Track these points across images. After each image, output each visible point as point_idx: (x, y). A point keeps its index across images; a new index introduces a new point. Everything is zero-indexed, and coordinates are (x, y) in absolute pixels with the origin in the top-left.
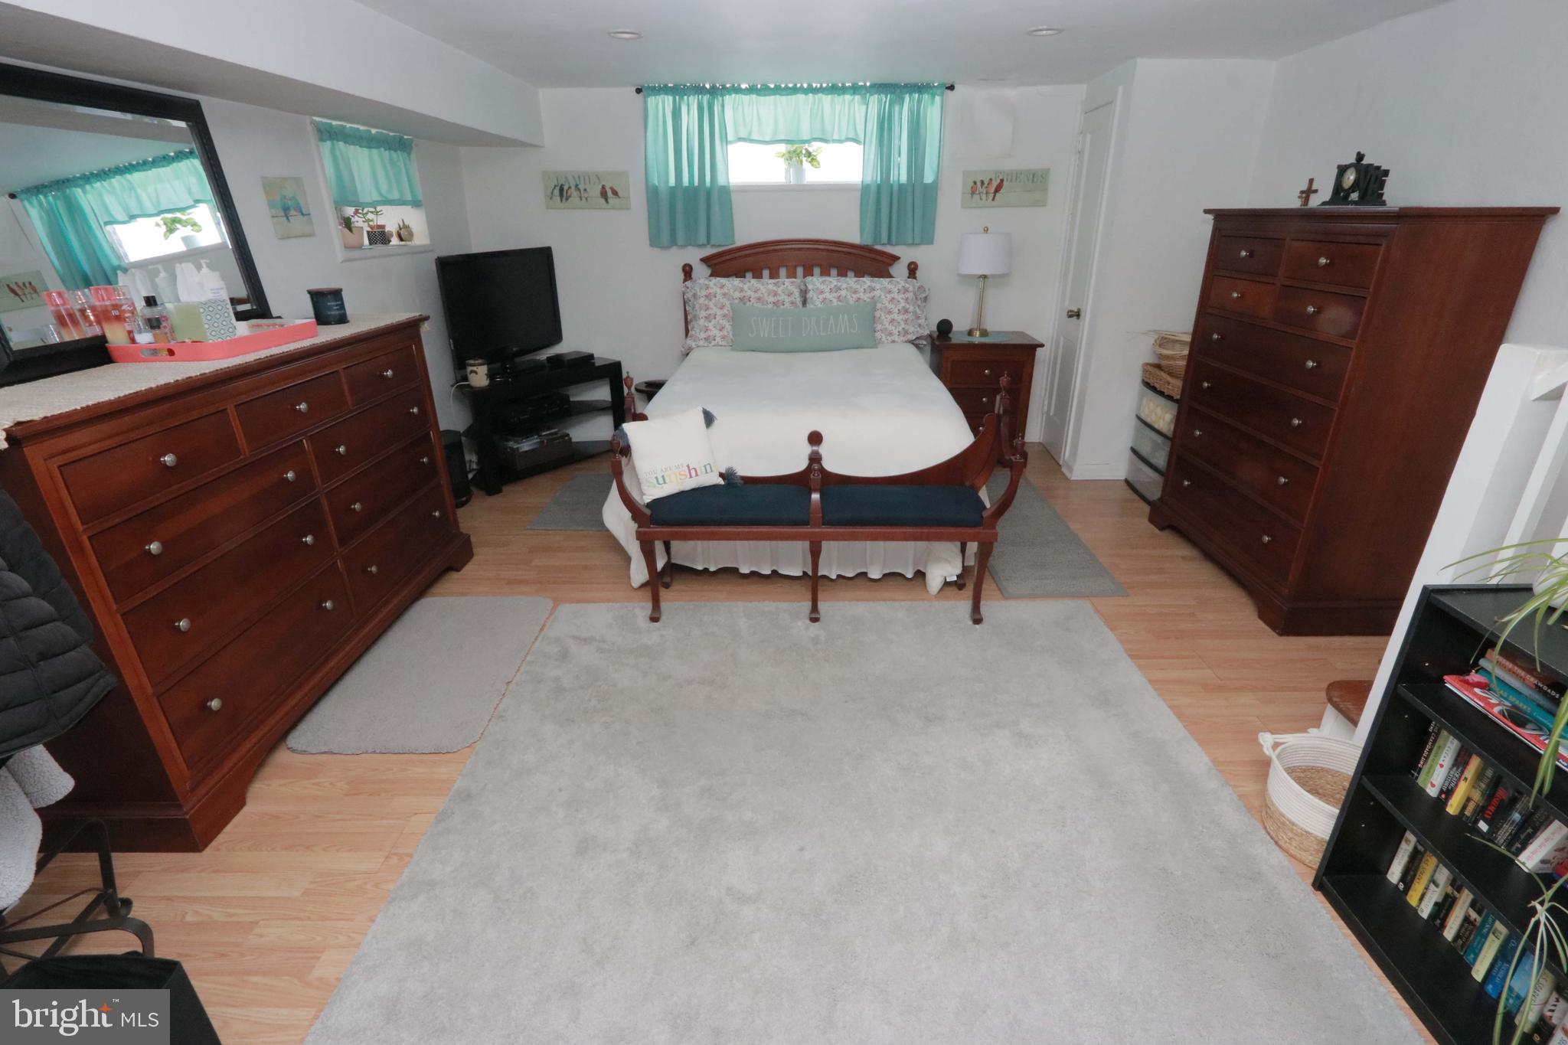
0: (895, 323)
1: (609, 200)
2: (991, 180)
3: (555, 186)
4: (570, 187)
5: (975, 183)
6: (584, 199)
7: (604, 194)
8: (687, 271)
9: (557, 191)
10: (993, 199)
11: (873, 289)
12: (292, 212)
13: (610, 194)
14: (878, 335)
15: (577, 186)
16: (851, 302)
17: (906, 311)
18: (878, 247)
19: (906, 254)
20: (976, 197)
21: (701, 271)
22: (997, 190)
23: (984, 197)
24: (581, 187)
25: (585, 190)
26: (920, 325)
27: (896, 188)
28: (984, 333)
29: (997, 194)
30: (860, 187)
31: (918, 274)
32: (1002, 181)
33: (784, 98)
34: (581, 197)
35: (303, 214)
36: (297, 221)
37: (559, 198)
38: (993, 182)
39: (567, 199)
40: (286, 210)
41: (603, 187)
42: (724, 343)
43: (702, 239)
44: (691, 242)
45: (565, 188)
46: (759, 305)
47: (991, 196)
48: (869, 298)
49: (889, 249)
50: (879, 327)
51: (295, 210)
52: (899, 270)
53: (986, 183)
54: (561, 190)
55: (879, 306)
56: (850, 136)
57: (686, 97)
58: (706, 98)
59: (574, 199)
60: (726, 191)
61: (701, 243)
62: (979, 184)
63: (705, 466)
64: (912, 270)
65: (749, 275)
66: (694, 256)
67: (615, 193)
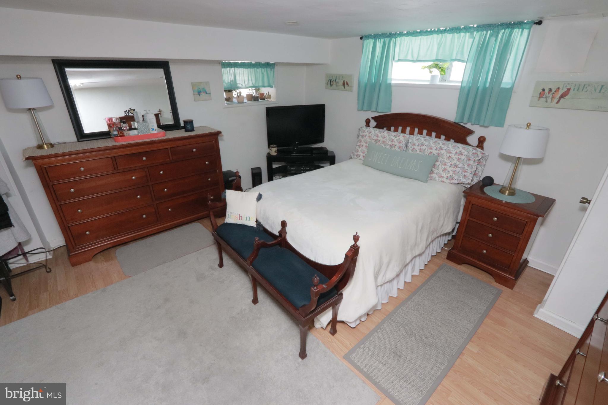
0: (446, 171)
1: (345, 87)
2: (559, 88)
3: (329, 80)
4: (333, 81)
5: (544, 90)
6: (337, 86)
7: (344, 84)
8: (368, 122)
9: (329, 82)
10: (558, 102)
11: (441, 149)
12: (202, 93)
13: (346, 85)
14: (434, 175)
15: (335, 80)
16: (427, 154)
17: (456, 166)
18: (462, 124)
19: (478, 131)
20: (543, 100)
21: (373, 123)
22: (563, 96)
23: (549, 100)
24: (337, 81)
25: (338, 82)
26: (465, 176)
27: (481, 89)
28: (513, 193)
29: (562, 100)
30: (460, 88)
31: (485, 145)
32: (569, 90)
33: (425, 37)
34: (336, 85)
35: (207, 93)
36: (203, 95)
37: (329, 85)
38: (560, 90)
39: (332, 85)
40: (199, 93)
41: (344, 81)
42: (363, 159)
43: (374, 109)
44: (369, 109)
45: (332, 81)
46: (383, 145)
47: (556, 100)
48: (436, 153)
49: (469, 126)
50: (435, 170)
51: (203, 92)
52: (473, 140)
53: (553, 91)
54: (331, 81)
55: (440, 159)
56: (458, 58)
57: (379, 40)
58: (387, 40)
59: (334, 86)
60: (390, 86)
61: (372, 110)
62: (547, 91)
63: (246, 217)
64: (481, 141)
65: (385, 129)
66: (370, 115)
67: (347, 84)
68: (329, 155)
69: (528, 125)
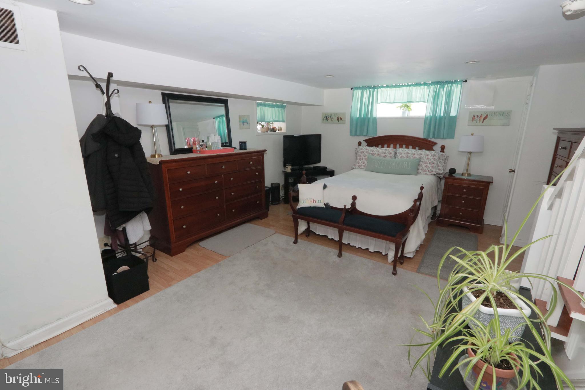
0: (427, 167)
1: (339, 121)
2: (482, 115)
3: (325, 117)
4: (329, 117)
5: (474, 116)
6: (332, 121)
7: (338, 119)
8: (360, 144)
9: (325, 118)
10: (483, 122)
11: (421, 154)
12: (245, 123)
13: (340, 119)
14: (420, 171)
15: (330, 117)
16: (412, 158)
17: (433, 163)
18: (429, 139)
19: (440, 142)
20: (474, 121)
21: (364, 144)
22: (485, 119)
23: (478, 121)
24: (332, 117)
25: (333, 118)
26: (439, 169)
27: (438, 117)
28: (469, 175)
29: (485, 121)
30: (424, 117)
31: (445, 150)
32: (487, 115)
33: (399, 88)
34: (331, 120)
35: (248, 124)
36: (246, 125)
37: (325, 120)
38: (483, 116)
39: (328, 120)
40: (243, 123)
41: (338, 117)
42: (364, 168)
43: (365, 134)
44: (361, 134)
45: (327, 117)
46: (378, 157)
47: (482, 121)
48: (419, 157)
49: (433, 140)
50: (420, 168)
51: (246, 123)
52: (437, 148)
53: (479, 116)
54: (326, 118)
55: (422, 160)
56: (422, 100)
57: (366, 90)
58: (372, 90)
59: (329, 121)
60: (375, 119)
61: (364, 135)
62: (476, 117)
63: (319, 200)
64: (443, 148)
65: (379, 146)
66: (362, 139)
67: (341, 119)
68: (328, 170)
69: (473, 134)
